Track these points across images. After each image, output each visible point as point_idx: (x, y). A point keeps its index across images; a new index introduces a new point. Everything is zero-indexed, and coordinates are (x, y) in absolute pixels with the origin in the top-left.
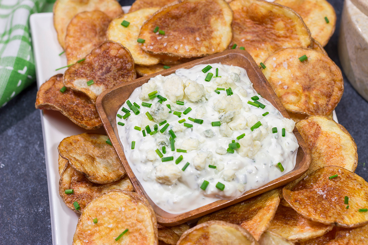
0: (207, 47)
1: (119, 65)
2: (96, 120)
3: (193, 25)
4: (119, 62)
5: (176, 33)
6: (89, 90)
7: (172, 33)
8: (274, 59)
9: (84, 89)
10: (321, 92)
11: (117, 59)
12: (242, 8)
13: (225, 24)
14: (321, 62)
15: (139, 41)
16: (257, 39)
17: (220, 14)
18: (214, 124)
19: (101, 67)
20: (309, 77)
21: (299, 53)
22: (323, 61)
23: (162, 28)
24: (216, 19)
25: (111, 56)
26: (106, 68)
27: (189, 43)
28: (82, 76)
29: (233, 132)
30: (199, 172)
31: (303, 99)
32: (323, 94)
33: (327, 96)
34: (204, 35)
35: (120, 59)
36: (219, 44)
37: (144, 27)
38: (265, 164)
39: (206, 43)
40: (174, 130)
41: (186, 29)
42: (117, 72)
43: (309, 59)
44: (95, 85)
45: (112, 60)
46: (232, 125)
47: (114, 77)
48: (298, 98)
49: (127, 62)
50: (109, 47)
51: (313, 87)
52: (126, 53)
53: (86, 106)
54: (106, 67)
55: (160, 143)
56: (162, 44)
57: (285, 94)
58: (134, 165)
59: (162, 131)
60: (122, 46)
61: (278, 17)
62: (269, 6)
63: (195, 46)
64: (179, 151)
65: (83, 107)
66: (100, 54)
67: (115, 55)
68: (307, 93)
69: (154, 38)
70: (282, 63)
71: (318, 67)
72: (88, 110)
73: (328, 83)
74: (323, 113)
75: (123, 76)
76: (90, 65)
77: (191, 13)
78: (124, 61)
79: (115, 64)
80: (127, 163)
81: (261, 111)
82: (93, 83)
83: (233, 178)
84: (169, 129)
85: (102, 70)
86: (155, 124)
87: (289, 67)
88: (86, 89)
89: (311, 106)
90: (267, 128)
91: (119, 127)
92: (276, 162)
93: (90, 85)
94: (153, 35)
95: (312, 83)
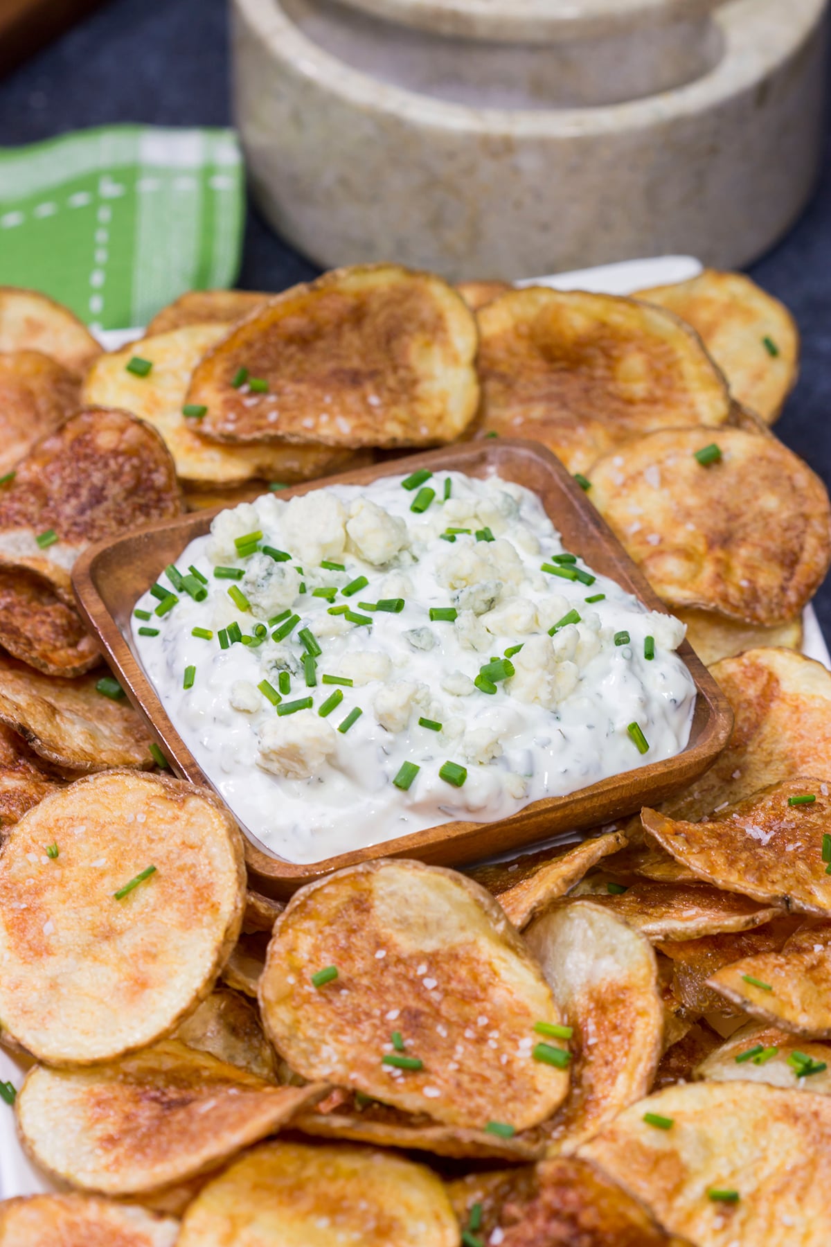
0: (403, 423)
1: (128, 480)
2: (71, 652)
3: (355, 363)
4: (127, 468)
5: (303, 388)
6: (45, 561)
7: (290, 388)
8: (618, 461)
9: (29, 558)
10: (766, 550)
11: (121, 460)
12: (516, 328)
13: (454, 359)
14: (764, 463)
15: (187, 413)
16: (564, 414)
17: (435, 328)
18: (436, 615)
19: (74, 489)
20: (727, 509)
21: (696, 441)
22: (770, 461)
23: (260, 372)
24: (428, 345)
25: (102, 452)
26: (90, 490)
27: (346, 412)
28: (17, 523)
29: (494, 640)
30: (389, 736)
31: (709, 570)
32: (769, 556)
33: (782, 564)
34: (390, 390)
35: (130, 458)
36: (440, 418)
37: (200, 374)
38: (590, 727)
39: (401, 412)
40: (315, 629)
41: (336, 373)
42: (126, 499)
43: (726, 457)
44: (63, 545)
45: (106, 465)
46: (489, 619)
47: (118, 516)
48: (692, 566)
49: (152, 466)
50: (91, 426)
51: (740, 534)
52: (145, 438)
53: (35, 613)
54: (88, 486)
55: (273, 664)
56: (262, 416)
57: (651, 556)
58: (194, 730)
59: (279, 636)
60: (133, 417)
61: (627, 338)
62: (596, 307)
63: (367, 419)
64: (329, 680)
65: (25, 615)
66: (62, 451)
67: (112, 446)
68: (719, 553)
69: (233, 405)
70: (640, 474)
71: (754, 479)
72: (43, 622)
73: (785, 525)
74: (772, 611)
75: (144, 509)
76: (36, 488)
77: (346, 327)
78: (143, 462)
79: (116, 476)
80: (171, 729)
81: (579, 591)
82: (54, 538)
83: (494, 757)
84: (299, 628)
85: (77, 496)
86: (255, 621)
87: (664, 481)
88: (34, 559)
89: (732, 591)
90: (598, 632)
91: (141, 642)
92: (622, 723)
93: (47, 547)
94: (231, 394)
95: (734, 525)
